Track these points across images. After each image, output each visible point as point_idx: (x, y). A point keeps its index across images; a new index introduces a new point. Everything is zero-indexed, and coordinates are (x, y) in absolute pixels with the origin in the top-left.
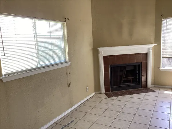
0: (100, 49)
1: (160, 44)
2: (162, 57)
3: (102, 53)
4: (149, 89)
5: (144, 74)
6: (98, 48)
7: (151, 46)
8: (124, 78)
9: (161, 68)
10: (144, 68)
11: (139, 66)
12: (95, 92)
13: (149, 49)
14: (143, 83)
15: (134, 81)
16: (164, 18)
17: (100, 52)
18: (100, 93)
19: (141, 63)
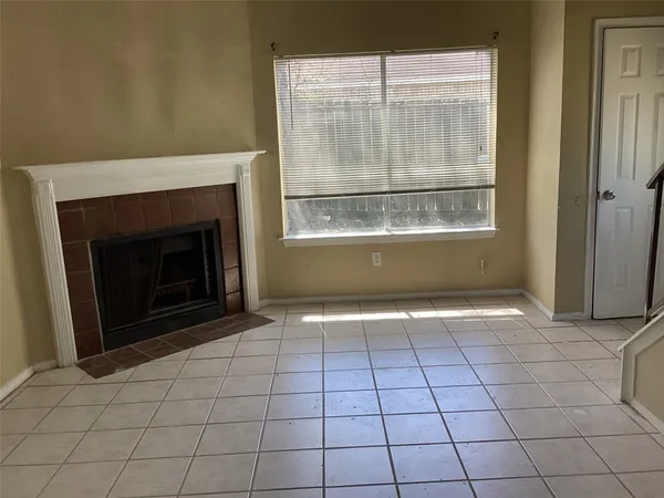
0: (36, 172)
1: (274, 152)
2: (287, 198)
3: (47, 188)
4: (252, 315)
5: (230, 262)
6: (24, 168)
7: (247, 158)
8: (158, 288)
9: (285, 237)
10: (227, 241)
11: (209, 233)
12: (30, 363)
13: (239, 170)
14: (229, 297)
15: (198, 292)
16: (281, 57)
17: (41, 187)
18: (58, 367)
19: (218, 222)
